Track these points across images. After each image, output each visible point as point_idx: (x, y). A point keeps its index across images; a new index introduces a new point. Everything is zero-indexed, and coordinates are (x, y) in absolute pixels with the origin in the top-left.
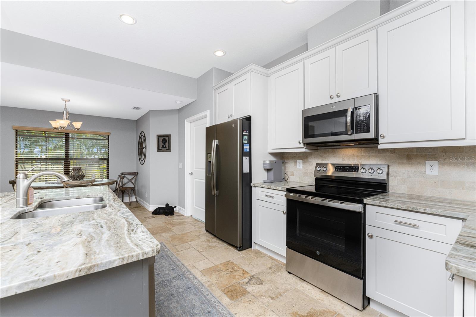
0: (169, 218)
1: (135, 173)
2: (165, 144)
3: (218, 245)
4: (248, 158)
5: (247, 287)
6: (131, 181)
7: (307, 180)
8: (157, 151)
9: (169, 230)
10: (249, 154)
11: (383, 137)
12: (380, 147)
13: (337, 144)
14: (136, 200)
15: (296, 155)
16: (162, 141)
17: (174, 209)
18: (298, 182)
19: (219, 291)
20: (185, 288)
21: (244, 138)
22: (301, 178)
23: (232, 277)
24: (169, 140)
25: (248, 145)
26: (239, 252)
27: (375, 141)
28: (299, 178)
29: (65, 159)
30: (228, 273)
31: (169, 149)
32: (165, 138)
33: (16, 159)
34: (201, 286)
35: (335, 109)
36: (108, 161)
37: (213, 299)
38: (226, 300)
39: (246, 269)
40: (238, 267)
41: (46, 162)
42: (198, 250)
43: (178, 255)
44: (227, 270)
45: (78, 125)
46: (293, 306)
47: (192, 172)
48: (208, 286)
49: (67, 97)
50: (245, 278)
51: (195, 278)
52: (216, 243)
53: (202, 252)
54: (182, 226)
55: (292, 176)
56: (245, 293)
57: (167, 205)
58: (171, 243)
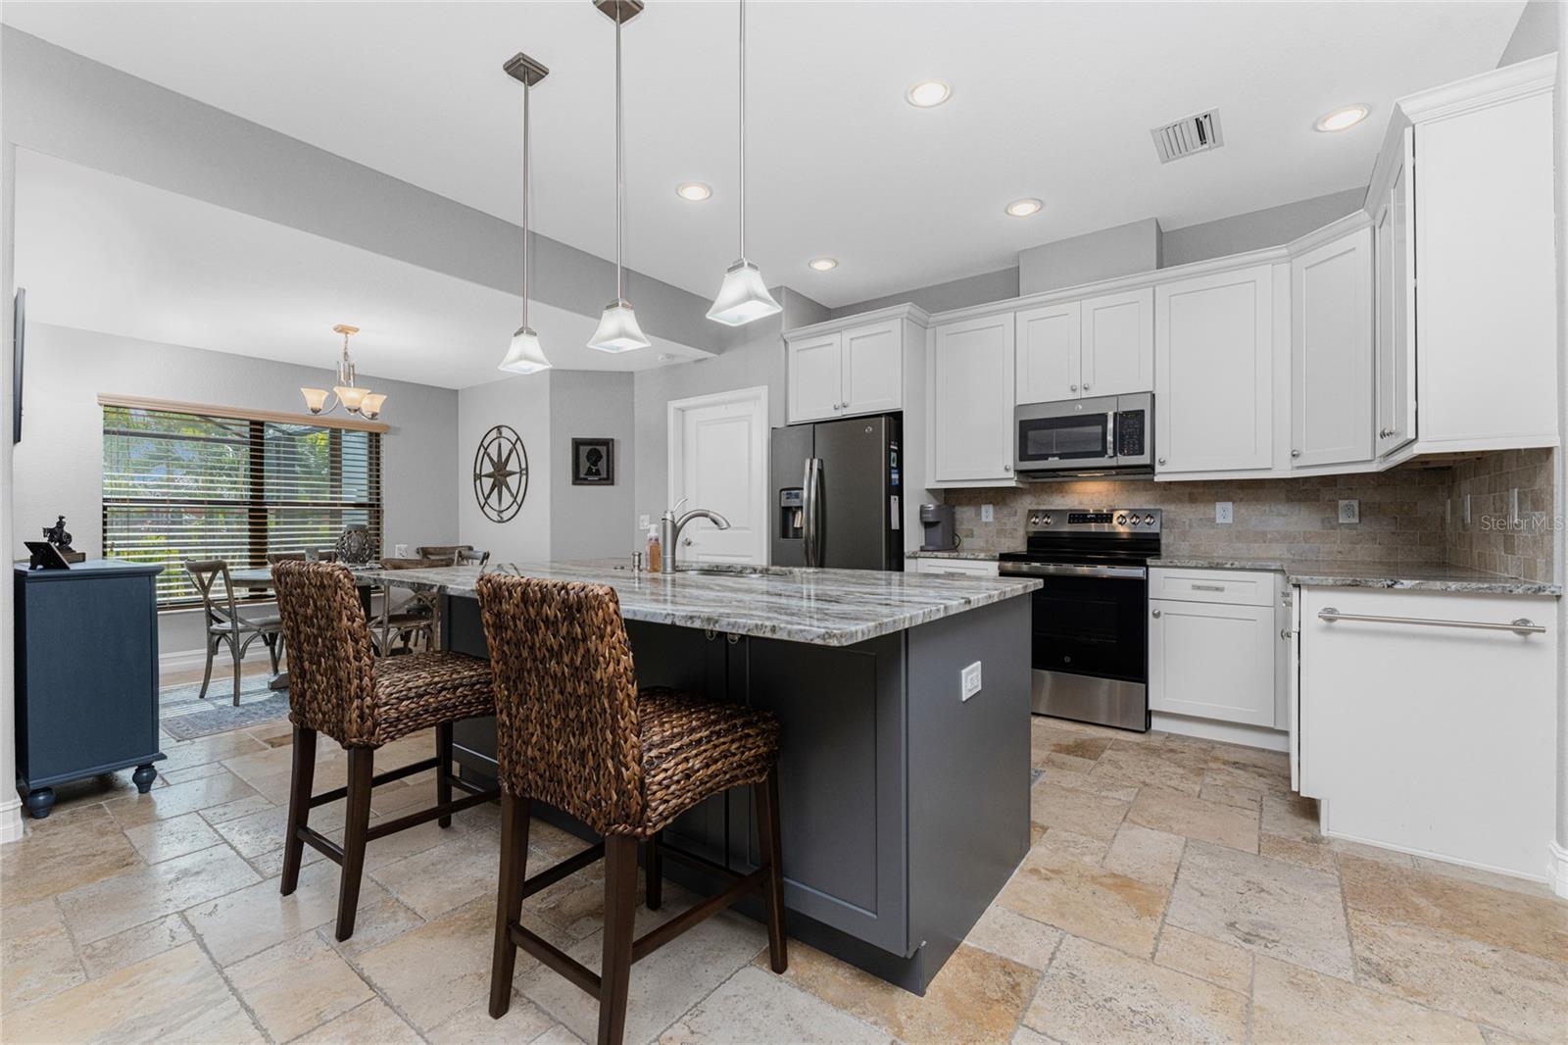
2: (596, 466)
4: (897, 497)
7: (1005, 543)
8: (574, 484)
10: (899, 491)
11: (1162, 463)
12: (1157, 479)
13: (1072, 473)
15: (980, 494)
16: (587, 457)
21: (891, 458)
22: (990, 541)
25: (898, 471)
27: (1150, 469)
28: (987, 542)
32: (597, 447)
35: (1080, 410)
55: (969, 539)
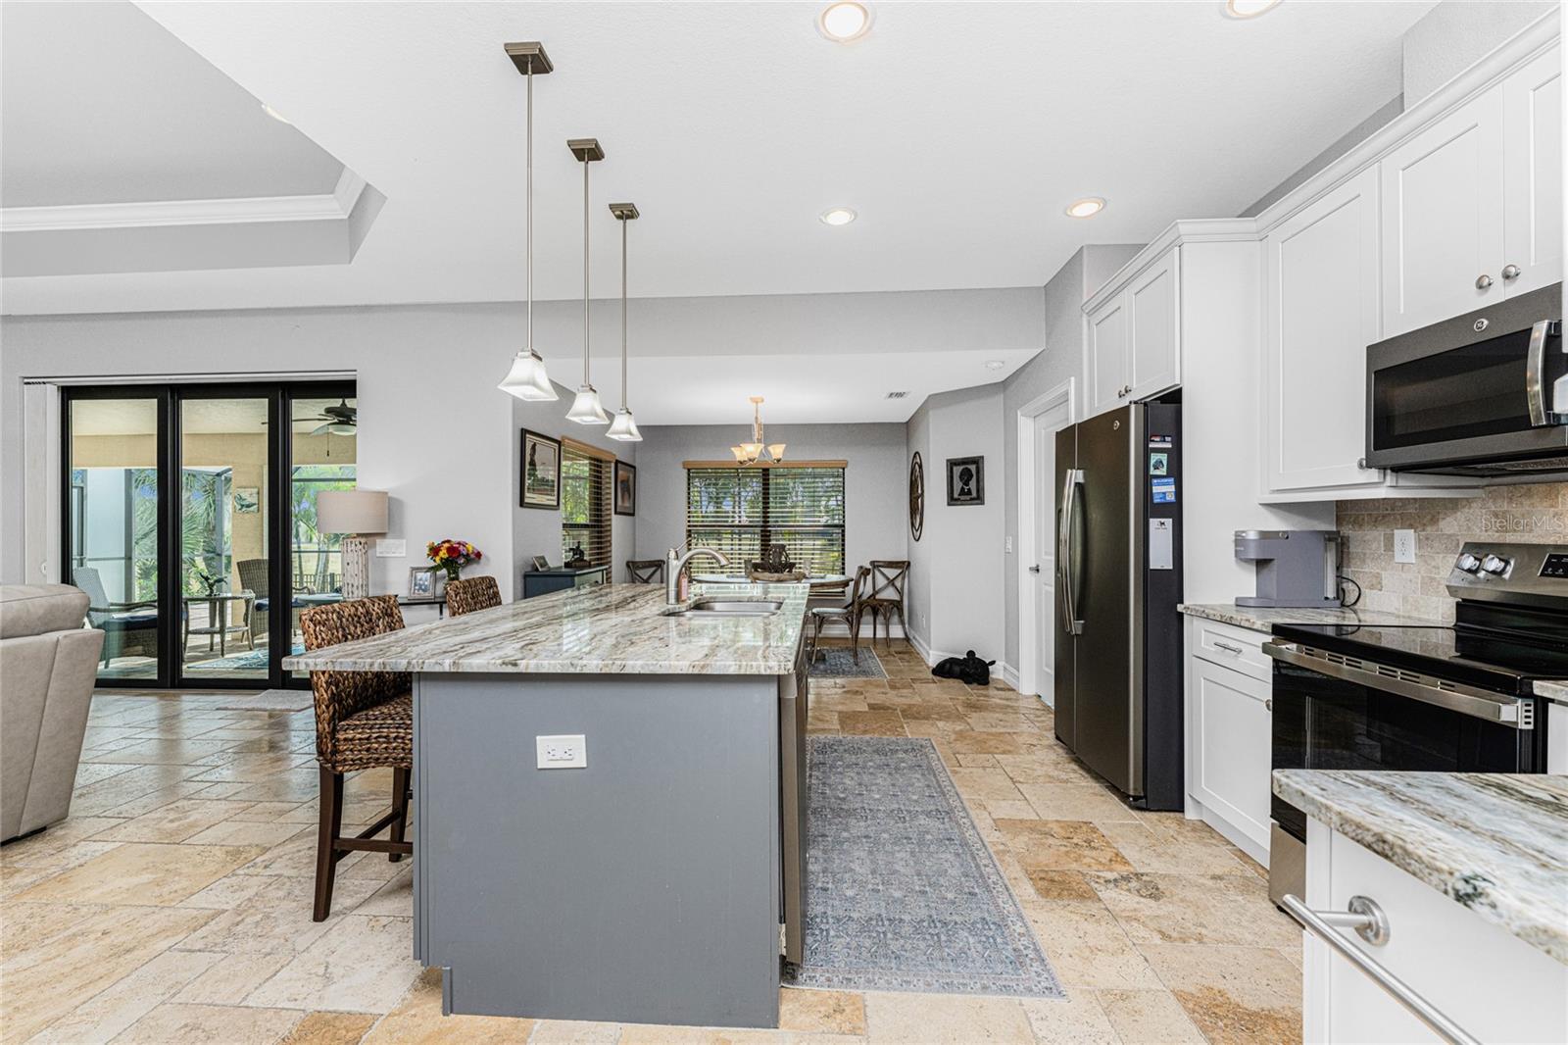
0: (972, 691)
1: (904, 562)
2: (967, 485)
3: (1075, 780)
4: (1169, 522)
5: (1103, 888)
6: (893, 585)
7: (1437, 608)
8: (949, 504)
9: (960, 717)
10: (1174, 510)
14: (906, 634)
15: (1393, 510)
16: (960, 477)
17: (988, 669)
18: (1401, 613)
19: (1019, 868)
20: (941, 837)
21: (1152, 462)
22: (1411, 600)
23: (1072, 856)
24: (978, 472)
25: (1172, 480)
26: (1134, 813)
28: (1405, 599)
29: (762, 526)
30: (1065, 846)
31: (979, 499)
32: (969, 467)
33: (689, 526)
34: (978, 846)
36: (843, 531)
37: (994, 878)
38: (1026, 890)
39: (1128, 853)
40: (1108, 842)
41: (740, 534)
42: (1011, 775)
43: (956, 772)
44: (1069, 838)
45: (777, 451)
46: (1225, 977)
47: (1038, 566)
48: (997, 853)
49: (757, 395)
50: (1111, 870)
51: (974, 827)
52: (1072, 775)
53: (1020, 782)
54: (997, 715)
55: (1375, 591)
56: (1086, 895)
57: (971, 653)
58: (952, 745)
